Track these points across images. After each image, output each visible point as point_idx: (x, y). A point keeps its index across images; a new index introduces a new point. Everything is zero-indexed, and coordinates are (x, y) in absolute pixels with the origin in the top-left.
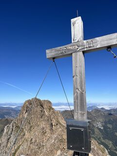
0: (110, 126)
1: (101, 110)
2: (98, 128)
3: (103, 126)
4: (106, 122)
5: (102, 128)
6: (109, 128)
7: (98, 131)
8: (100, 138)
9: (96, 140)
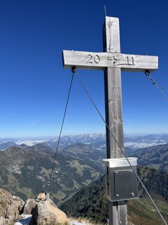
0: (31, 168)
1: (21, 147)
2: (13, 173)
3: (22, 170)
4: (26, 164)
5: (20, 173)
6: (30, 171)
7: (13, 177)
8: (16, 187)
9: (9, 191)
